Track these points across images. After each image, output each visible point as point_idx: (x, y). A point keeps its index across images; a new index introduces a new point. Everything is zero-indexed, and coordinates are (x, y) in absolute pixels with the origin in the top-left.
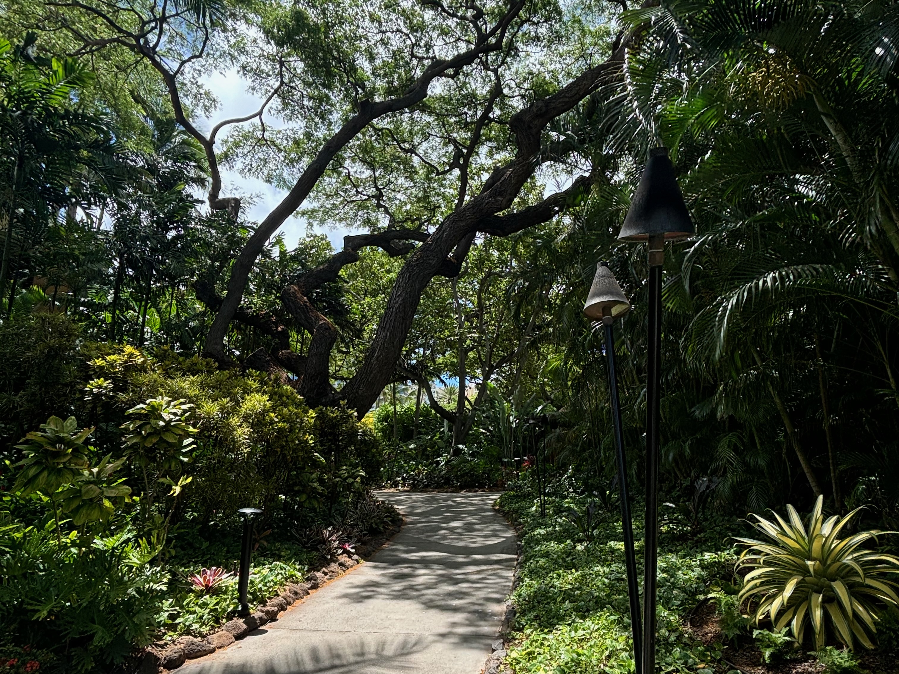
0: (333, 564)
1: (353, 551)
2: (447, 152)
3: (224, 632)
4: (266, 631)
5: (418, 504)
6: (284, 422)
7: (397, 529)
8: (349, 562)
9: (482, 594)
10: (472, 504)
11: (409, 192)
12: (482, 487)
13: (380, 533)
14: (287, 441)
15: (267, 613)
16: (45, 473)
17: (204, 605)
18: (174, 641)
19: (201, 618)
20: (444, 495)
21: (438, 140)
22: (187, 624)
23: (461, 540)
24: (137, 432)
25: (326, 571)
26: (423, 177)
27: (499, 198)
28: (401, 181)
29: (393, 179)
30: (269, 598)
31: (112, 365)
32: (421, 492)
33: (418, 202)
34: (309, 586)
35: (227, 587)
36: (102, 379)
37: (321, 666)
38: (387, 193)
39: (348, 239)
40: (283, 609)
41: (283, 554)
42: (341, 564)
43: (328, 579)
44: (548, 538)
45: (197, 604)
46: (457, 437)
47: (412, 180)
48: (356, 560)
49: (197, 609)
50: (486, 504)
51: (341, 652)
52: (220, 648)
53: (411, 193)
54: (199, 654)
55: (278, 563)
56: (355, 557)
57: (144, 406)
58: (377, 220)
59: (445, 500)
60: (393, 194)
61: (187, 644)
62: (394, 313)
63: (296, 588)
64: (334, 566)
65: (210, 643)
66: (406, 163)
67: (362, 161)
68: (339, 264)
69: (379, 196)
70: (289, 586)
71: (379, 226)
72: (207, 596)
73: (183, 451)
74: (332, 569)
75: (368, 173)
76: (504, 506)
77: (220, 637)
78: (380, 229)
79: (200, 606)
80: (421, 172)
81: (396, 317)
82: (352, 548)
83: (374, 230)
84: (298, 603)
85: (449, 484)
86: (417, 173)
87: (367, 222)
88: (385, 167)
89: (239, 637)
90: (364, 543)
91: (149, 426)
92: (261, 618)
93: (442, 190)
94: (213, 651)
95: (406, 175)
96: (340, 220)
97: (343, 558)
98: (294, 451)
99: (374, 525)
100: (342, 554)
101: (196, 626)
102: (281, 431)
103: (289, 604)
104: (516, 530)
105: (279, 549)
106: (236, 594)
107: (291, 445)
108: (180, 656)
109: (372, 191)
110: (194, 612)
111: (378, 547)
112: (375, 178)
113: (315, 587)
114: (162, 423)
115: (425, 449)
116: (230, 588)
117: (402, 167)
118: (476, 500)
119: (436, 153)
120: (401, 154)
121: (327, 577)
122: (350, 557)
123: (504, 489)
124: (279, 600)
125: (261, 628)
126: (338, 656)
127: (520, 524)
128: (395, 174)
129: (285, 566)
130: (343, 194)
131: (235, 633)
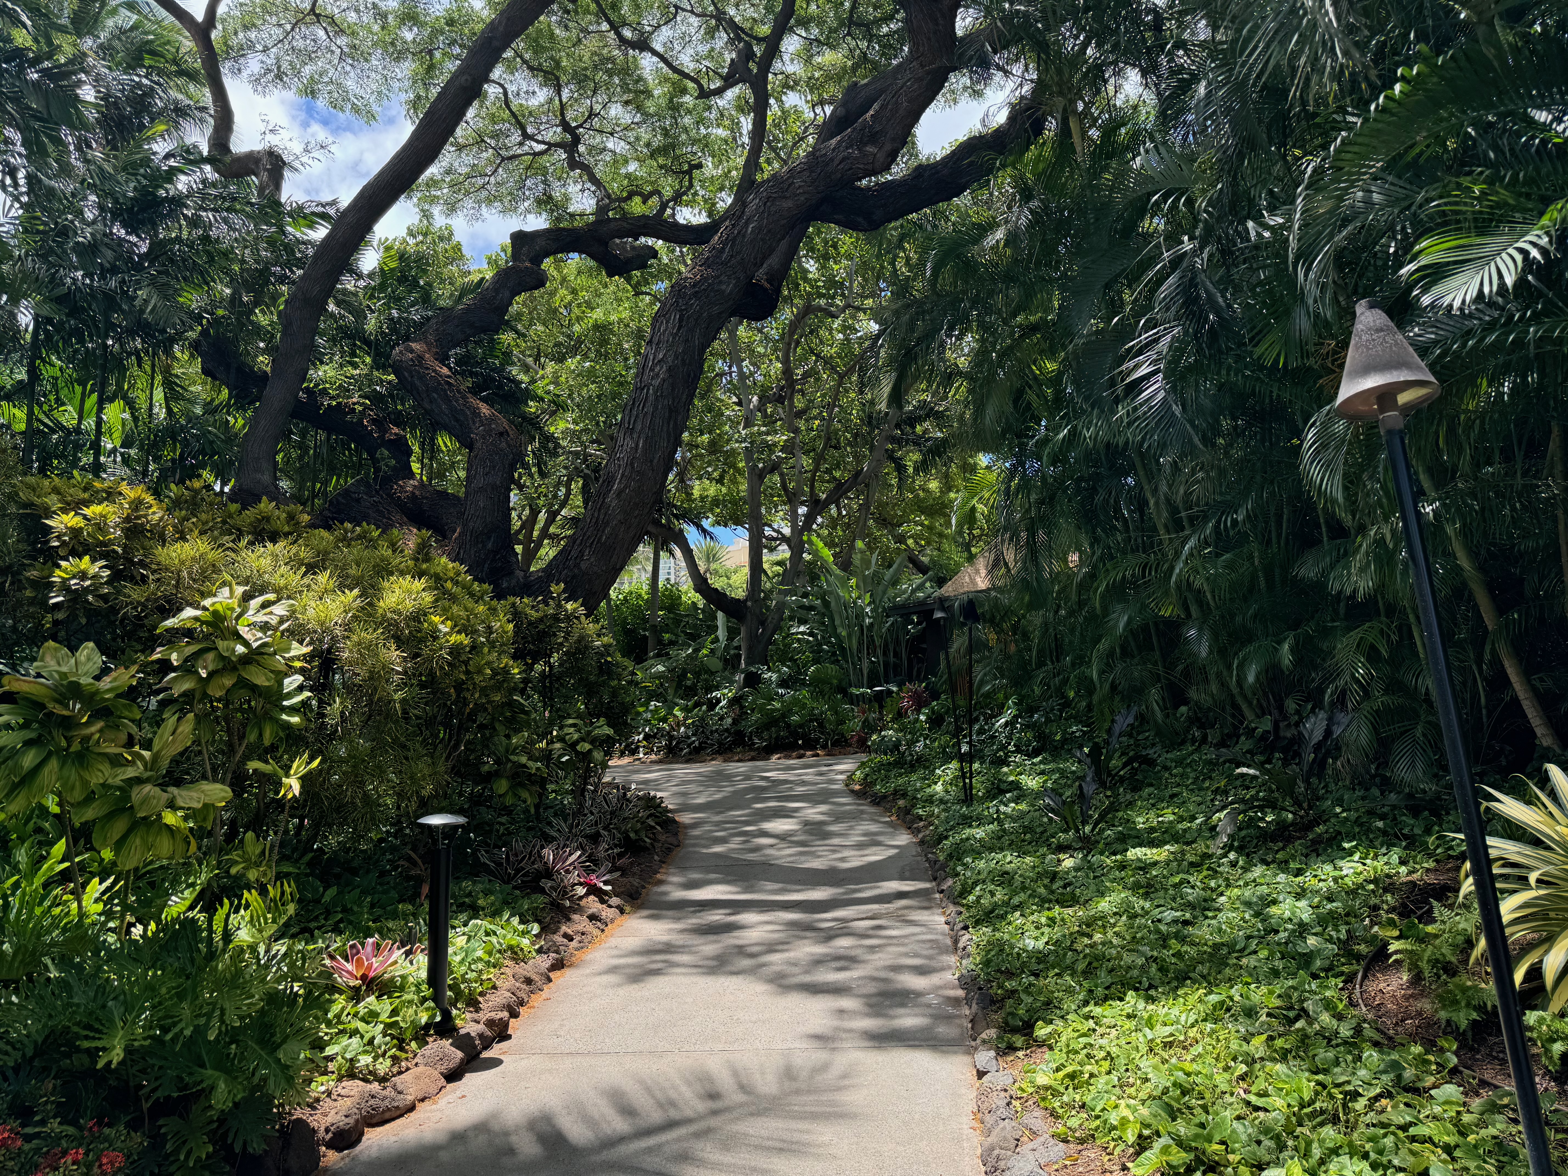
0: (575, 917)
1: (608, 888)
2: (713, 49)
3: (421, 1068)
4: (496, 1063)
5: (692, 788)
6: (459, 632)
7: (671, 840)
8: (607, 913)
9: (881, 959)
10: (804, 783)
11: (631, 136)
12: (811, 745)
13: (645, 849)
14: (467, 672)
15: (490, 1023)
16: (53, 764)
17: (371, 1017)
18: (329, 1095)
19: (371, 1042)
20: (742, 767)
21: (694, 21)
22: (348, 1056)
23: (813, 854)
24: (188, 668)
25: (569, 931)
26: (663, 102)
27: (870, 149)
28: (616, 110)
29: (597, 108)
30: (482, 994)
31: (100, 526)
32: (687, 761)
33: (652, 156)
34: (547, 964)
35: (403, 977)
36: (87, 558)
37: (642, 1123)
38: (590, 139)
39: (519, 238)
40: (514, 1015)
41: (481, 902)
42: (593, 918)
43: (577, 949)
44: (995, 844)
45: (355, 1015)
46: (750, 649)
47: (639, 108)
48: (618, 907)
49: (361, 1026)
50: (832, 781)
51: (673, 1094)
52: (423, 1100)
53: (638, 139)
54: (387, 1116)
55: (479, 922)
56: (615, 901)
57: (198, 613)
58: (567, 198)
59: (748, 778)
60: (598, 139)
61: (362, 1097)
62: (651, 398)
63: (525, 969)
64: (580, 922)
65: (400, 1093)
66: (627, 71)
67: (531, 68)
68: (507, 294)
69: (571, 145)
70: (510, 967)
71: (571, 210)
72: (372, 999)
73: (285, 703)
74: (580, 928)
75: (542, 95)
76: (873, 783)
77: (417, 1078)
78: (572, 216)
79: (363, 1020)
80: (656, 93)
81: (656, 408)
82: (606, 883)
83: (558, 219)
84: (536, 1000)
85: (744, 744)
86: (648, 93)
87: (545, 202)
88: (581, 79)
89: (453, 1076)
90: (624, 871)
91: (211, 656)
92: (481, 1036)
93: (703, 131)
94: (411, 1108)
95: (625, 97)
96: (489, 201)
97: (593, 904)
98: (484, 691)
99: (632, 835)
100: (587, 894)
101: (365, 1060)
102: (456, 650)
103: (521, 1003)
104: (915, 832)
105: (469, 895)
106: (426, 991)
107: (478, 679)
108: (357, 1121)
109: (554, 134)
110: (355, 1032)
111: (650, 876)
112: (562, 106)
113: (559, 965)
114: (240, 649)
115: (683, 676)
116: (411, 979)
117: (617, 80)
118: (809, 774)
119: (690, 51)
120: (616, 52)
121: (574, 944)
122: (602, 902)
123: (867, 750)
124: (502, 997)
125: (485, 1055)
126: (672, 1104)
127: (920, 818)
128: (601, 97)
129: (492, 927)
130: (493, 143)
131: (444, 1068)
